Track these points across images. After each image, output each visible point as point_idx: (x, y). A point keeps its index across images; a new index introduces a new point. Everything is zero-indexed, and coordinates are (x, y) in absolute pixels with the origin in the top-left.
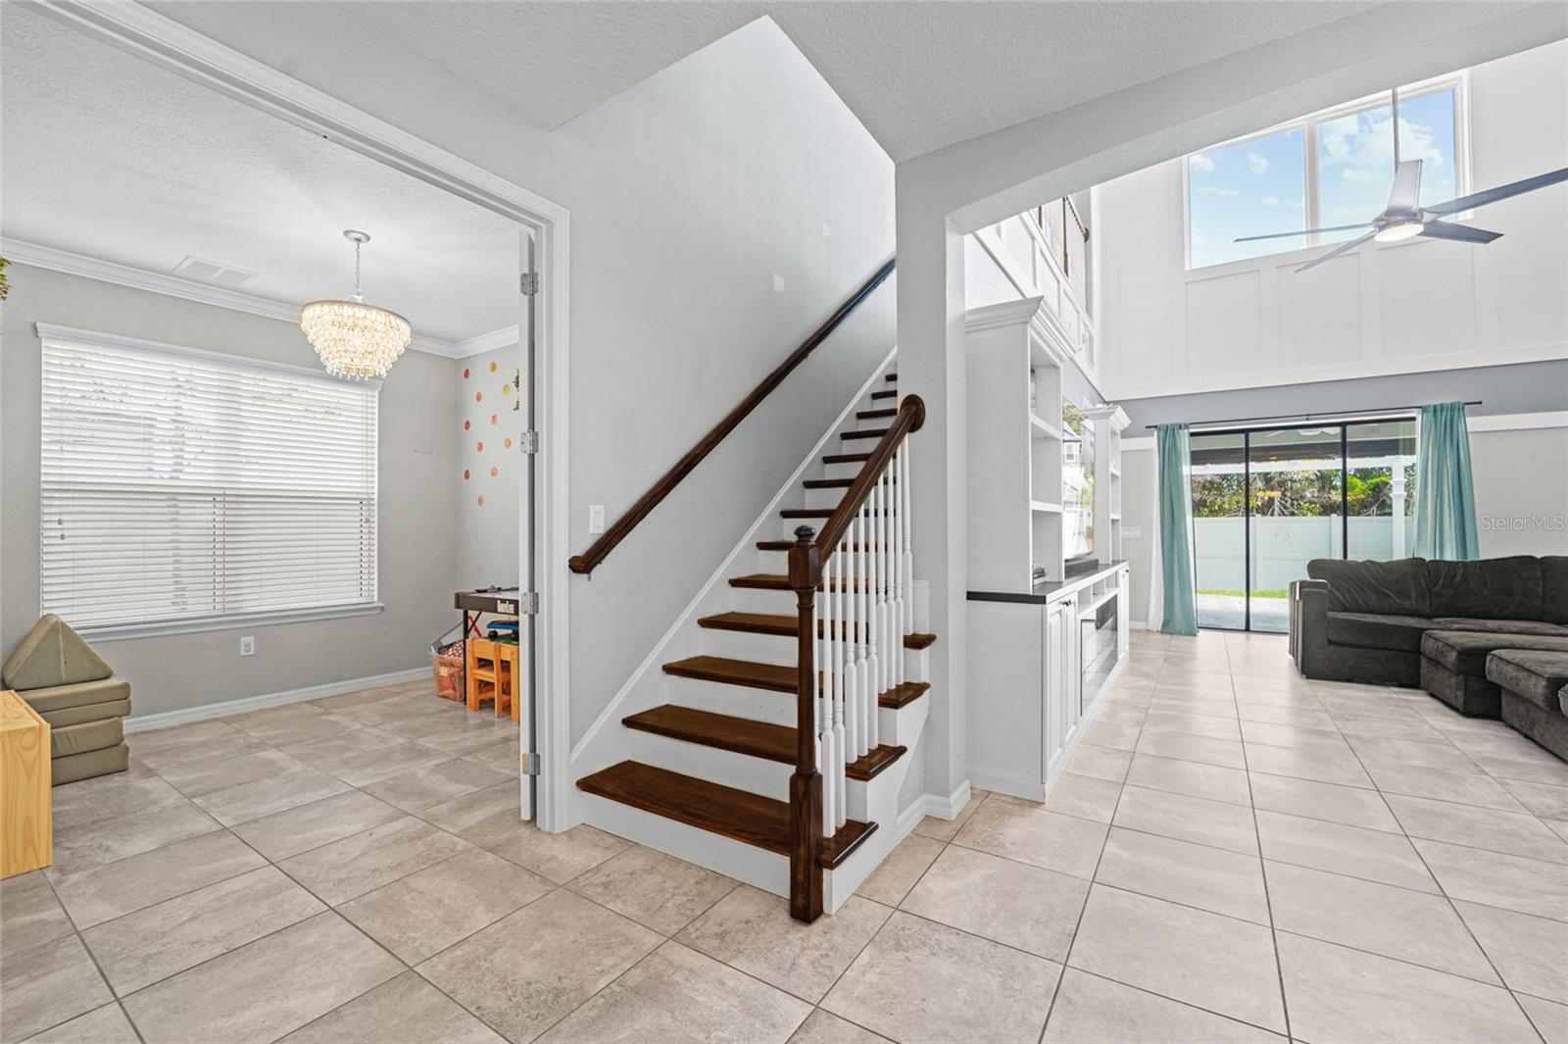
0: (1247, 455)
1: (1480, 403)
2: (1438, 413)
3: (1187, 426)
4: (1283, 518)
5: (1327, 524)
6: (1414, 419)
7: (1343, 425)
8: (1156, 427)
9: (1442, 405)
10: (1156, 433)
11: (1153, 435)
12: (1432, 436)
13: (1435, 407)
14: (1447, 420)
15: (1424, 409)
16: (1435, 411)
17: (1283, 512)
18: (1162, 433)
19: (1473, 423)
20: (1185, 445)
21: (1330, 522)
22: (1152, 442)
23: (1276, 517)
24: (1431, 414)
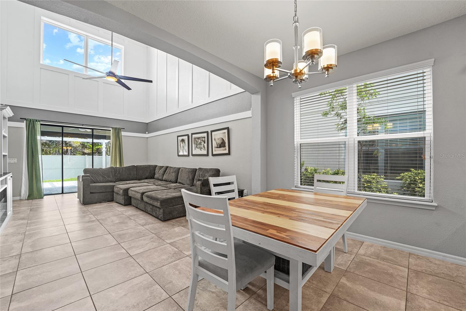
0: (63, 135)
1: (124, 129)
2: (116, 130)
3: (39, 121)
4: (71, 156)
5: (84, 158)
6: (110, 130)
7: (93, 129)
8: (25, 119)
9: (117, 128)
10: (25, 121)
11: (24, 122)
12: (114, 135)
13: (115, 128)
14: (117, 131)
15: (113, 128)
16: (115, 129)
17: (71, 154)
18: (28, 122)
19: (123, 133)
20: (39, 128)
21: (85, 157)
22: (23, 125)
23: (69, 156)
24: (114, 130)
